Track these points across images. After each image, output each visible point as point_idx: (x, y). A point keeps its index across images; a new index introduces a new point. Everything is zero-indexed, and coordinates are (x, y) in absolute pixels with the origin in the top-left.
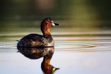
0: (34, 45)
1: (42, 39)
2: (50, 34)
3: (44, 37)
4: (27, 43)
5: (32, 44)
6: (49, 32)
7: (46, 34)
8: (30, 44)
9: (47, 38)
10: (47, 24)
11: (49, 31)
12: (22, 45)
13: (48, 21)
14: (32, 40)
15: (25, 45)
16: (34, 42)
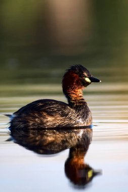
0: (51, 123)
1: (66, 111)
2: (83, 99)
3: (71, 107)
4: (36, 121)
5: (47, 121)
6: (81, 97)
7: (75, 101)
8: (42, 123)
9: (78, 108)
10: (74, 78)
11: (80, 95)
12: (22, 126)
13: (76, 73)
14: (45, 114)
15: (31, 124)
16: (50, 119)
